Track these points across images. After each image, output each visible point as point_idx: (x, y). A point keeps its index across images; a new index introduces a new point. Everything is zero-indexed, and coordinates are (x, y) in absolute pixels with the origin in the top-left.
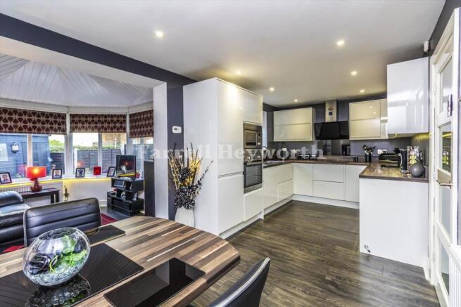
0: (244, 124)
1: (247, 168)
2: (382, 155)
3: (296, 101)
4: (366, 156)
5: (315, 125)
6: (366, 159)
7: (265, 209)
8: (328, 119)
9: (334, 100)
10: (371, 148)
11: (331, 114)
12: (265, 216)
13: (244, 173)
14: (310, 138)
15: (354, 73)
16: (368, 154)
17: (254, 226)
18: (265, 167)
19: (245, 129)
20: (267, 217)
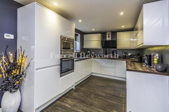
0: (61, 37)
1: (63, 62)
2: (130, 56)
3: (93, 30)
4: (124, 56)
5: (102, 42)
6: (124, 57)
7: (75, 83)
8: (108, 39)
9: (110, 31)
10: (126, 53)
11: (109, 37)
12: (75, 87)
13: (61, 65)
14: (100, 47)
15: (122, 14)
16: (124, 55)
17: (67, 95)
18: (75, 61)
19: (61, 40)
20: (77, 87)
